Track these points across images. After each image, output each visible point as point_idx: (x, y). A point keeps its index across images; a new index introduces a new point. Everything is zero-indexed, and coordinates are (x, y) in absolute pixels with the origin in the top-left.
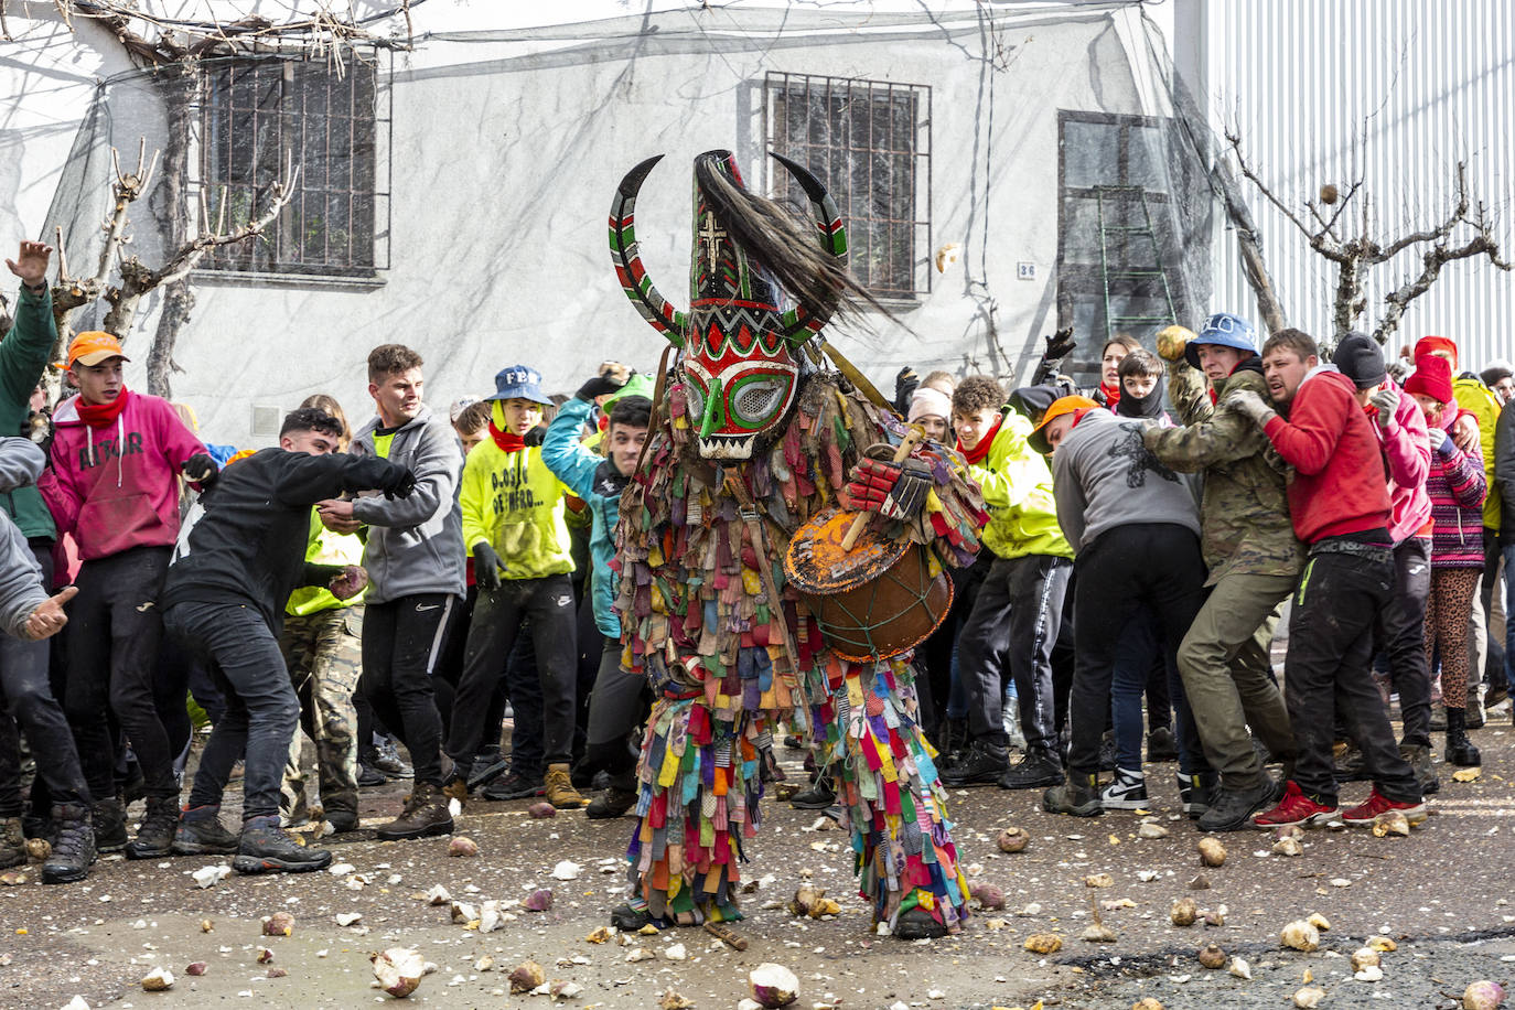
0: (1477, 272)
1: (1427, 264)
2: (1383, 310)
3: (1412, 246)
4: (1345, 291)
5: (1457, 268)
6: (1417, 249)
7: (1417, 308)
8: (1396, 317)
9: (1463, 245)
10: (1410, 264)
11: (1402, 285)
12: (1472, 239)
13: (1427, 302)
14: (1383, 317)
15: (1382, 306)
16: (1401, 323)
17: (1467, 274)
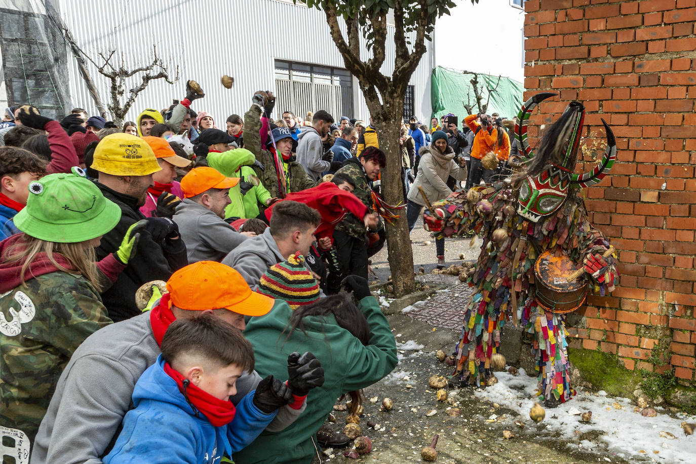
0: (162, 83)
1: (144, 80)
2: (129, 95)
3: (137, 73)
4: (114, 88)
5: (155, 83)
6: (140, 74)
7: (141, 95)
8: (134, 97)
9: (156, 74)
10: (137, 79)
11: (135, 87)
12: (159, 72)
13: (145, 93)
14: (129, 97)
15: (128, 93)
16: (136, 99)
17: (158, 85)
